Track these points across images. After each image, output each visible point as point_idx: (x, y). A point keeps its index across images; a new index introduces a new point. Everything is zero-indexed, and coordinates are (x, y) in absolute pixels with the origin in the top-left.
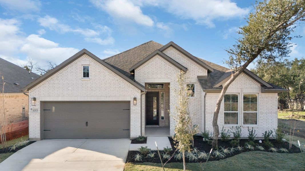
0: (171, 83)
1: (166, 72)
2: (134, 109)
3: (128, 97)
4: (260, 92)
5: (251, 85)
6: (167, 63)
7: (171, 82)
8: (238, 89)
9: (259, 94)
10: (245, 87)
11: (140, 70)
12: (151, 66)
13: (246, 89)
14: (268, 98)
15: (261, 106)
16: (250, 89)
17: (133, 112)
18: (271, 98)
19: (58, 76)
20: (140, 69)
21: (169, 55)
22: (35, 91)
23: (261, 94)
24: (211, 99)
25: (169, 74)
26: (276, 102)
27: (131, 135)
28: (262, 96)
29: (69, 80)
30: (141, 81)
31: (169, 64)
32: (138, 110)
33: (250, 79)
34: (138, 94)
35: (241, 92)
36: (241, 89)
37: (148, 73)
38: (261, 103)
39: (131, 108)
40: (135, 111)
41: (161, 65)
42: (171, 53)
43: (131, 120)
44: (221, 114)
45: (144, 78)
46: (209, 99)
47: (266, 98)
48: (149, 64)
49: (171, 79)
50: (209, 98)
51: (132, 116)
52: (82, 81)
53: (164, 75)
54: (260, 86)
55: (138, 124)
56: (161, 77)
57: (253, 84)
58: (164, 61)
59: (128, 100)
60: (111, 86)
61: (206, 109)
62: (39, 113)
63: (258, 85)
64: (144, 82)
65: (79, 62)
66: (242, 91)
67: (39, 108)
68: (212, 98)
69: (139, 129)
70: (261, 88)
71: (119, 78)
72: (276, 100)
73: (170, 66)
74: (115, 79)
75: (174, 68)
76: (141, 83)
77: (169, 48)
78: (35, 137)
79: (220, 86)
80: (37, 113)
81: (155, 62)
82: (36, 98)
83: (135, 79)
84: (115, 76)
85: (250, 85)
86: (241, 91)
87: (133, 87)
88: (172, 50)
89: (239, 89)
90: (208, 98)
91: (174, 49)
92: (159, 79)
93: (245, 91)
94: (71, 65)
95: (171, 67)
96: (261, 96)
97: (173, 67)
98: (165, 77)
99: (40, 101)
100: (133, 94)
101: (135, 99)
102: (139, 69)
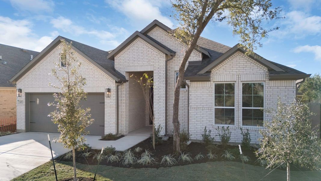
0: (154, 72)
1: (148, 57)
2: (108, 102)
3: (102, 88)
4: (267, 80)
5: (254, 70)
6: (149, 47)
7: (154, 70)
8: (233, 76)
9: (266, 82)
10: (244, 72)
11: (120, 57)
12: (132, 52)
13: (246, 76)
14: (279, 88)
15: (269, 100)
16: (252, 75)
17: (108, 105)
18: (285, 88)
19: (39, 66)
20: (120, 55)
21: (155, 38)
22: (21, 82)
23: (268, 82)
24: (196, 90)
25: (152, 60)
26: (293, 94)
27: (105, 132)
28: (270, 86)
29: (49, 70)
30: (121, 70)
31: (152, 48)
32: (113, 103)
33: (251, 61)
34: (113, 84)
35: (237, 80)
36: (239, 75)
37: (129, 60)
38: (269, 96)
39: (105, 100)
40: (109, 105)
41: (143, 50)
42: (156, 34)
43: (105, 114)
44: (210, 110)
45: (124, 66)
46: (194, 90)
47: (277, 88)
48: (130, 49)
49: (154, 67)
50: (194, 88)
51: (107, 110)
52: (59, 71)
53: (146, 62)
54: (267, 70)
55: (113, 119)
56: (143, 64)
57: (257, 68)
58: (147, 45)
59: (102, 92)
60: (85, 75)
61: (190, 102)
62: (25, 105)
63: (265, 69)
64: (124, 71)
65: (57, 51)
66: (240, 78)
67: (24, 99)
68: (198, 88)
69: (113, 126)
70: (268, 74)
71: (93, 66)
72: (293, 91)
73: (153, 51)
74: (89, 68)
75: (158, 52)
76: (121, 73)
77: (155, 29)
78: (20, 129)
79: (206, 72)
80: (23, 105)
81: (136, 47)
82: (22, 89)
83: (115, 68)
84: (89, 65)
85: (252, 70)
86: (237, 78)
87: (107, 77)
88: (158, 31)
89: (235, 76)
90: (192, 88)
91: (161, 30)
92: (141, 67)
93: (244, 77)
94: (50, 54)
95: (155, 52)
96: (268, 86)
97: (156, 51)
98: (148, 64)
99: (25, 93)
100: (107, 84)
101: (109, 90)
102: (118, 56)
